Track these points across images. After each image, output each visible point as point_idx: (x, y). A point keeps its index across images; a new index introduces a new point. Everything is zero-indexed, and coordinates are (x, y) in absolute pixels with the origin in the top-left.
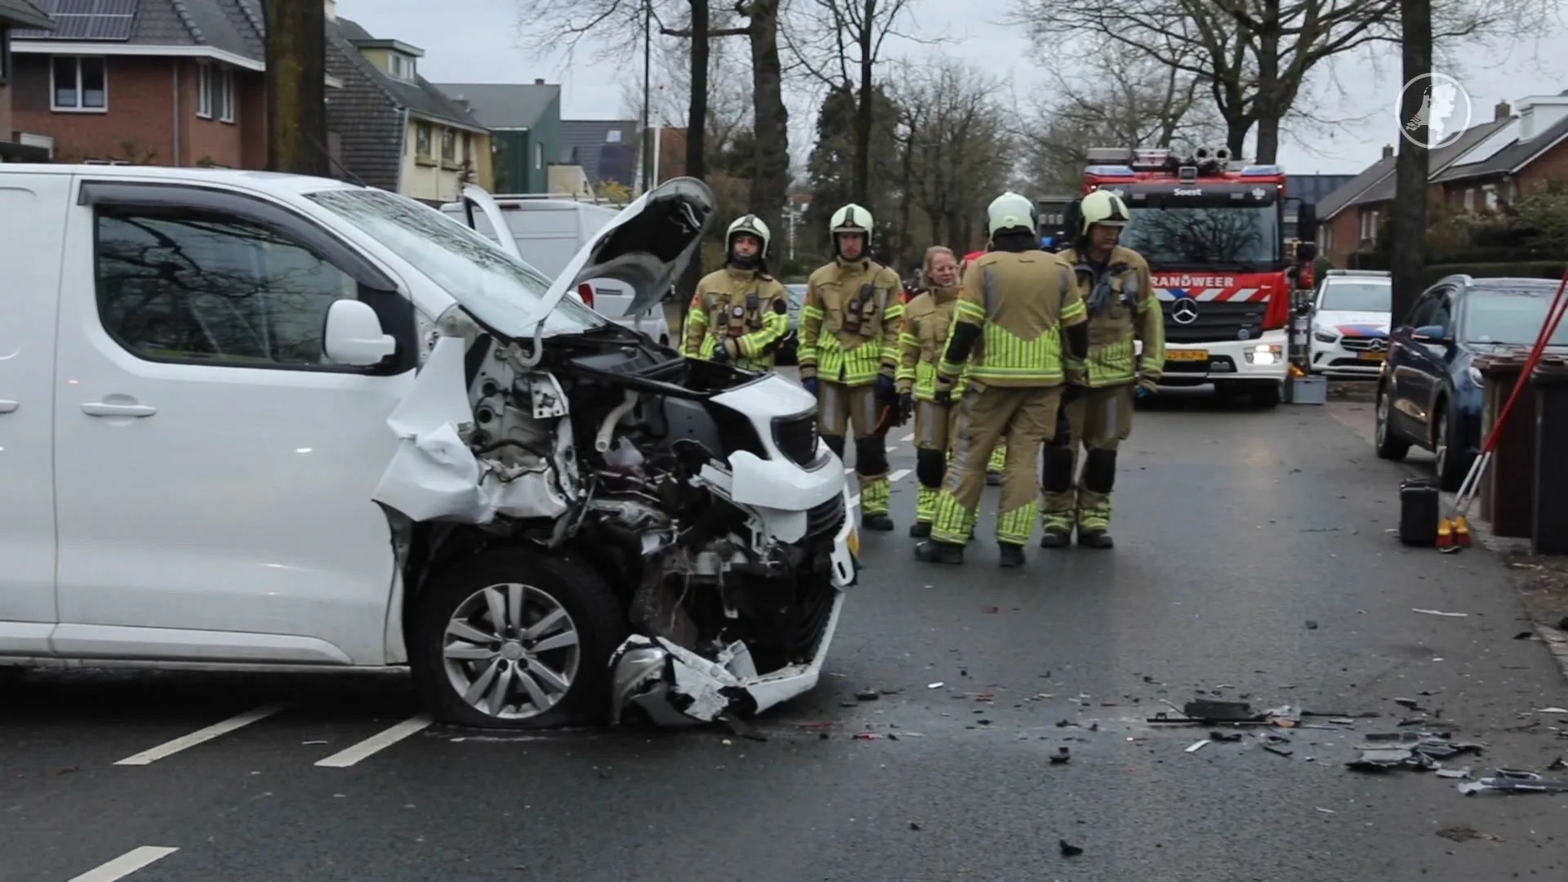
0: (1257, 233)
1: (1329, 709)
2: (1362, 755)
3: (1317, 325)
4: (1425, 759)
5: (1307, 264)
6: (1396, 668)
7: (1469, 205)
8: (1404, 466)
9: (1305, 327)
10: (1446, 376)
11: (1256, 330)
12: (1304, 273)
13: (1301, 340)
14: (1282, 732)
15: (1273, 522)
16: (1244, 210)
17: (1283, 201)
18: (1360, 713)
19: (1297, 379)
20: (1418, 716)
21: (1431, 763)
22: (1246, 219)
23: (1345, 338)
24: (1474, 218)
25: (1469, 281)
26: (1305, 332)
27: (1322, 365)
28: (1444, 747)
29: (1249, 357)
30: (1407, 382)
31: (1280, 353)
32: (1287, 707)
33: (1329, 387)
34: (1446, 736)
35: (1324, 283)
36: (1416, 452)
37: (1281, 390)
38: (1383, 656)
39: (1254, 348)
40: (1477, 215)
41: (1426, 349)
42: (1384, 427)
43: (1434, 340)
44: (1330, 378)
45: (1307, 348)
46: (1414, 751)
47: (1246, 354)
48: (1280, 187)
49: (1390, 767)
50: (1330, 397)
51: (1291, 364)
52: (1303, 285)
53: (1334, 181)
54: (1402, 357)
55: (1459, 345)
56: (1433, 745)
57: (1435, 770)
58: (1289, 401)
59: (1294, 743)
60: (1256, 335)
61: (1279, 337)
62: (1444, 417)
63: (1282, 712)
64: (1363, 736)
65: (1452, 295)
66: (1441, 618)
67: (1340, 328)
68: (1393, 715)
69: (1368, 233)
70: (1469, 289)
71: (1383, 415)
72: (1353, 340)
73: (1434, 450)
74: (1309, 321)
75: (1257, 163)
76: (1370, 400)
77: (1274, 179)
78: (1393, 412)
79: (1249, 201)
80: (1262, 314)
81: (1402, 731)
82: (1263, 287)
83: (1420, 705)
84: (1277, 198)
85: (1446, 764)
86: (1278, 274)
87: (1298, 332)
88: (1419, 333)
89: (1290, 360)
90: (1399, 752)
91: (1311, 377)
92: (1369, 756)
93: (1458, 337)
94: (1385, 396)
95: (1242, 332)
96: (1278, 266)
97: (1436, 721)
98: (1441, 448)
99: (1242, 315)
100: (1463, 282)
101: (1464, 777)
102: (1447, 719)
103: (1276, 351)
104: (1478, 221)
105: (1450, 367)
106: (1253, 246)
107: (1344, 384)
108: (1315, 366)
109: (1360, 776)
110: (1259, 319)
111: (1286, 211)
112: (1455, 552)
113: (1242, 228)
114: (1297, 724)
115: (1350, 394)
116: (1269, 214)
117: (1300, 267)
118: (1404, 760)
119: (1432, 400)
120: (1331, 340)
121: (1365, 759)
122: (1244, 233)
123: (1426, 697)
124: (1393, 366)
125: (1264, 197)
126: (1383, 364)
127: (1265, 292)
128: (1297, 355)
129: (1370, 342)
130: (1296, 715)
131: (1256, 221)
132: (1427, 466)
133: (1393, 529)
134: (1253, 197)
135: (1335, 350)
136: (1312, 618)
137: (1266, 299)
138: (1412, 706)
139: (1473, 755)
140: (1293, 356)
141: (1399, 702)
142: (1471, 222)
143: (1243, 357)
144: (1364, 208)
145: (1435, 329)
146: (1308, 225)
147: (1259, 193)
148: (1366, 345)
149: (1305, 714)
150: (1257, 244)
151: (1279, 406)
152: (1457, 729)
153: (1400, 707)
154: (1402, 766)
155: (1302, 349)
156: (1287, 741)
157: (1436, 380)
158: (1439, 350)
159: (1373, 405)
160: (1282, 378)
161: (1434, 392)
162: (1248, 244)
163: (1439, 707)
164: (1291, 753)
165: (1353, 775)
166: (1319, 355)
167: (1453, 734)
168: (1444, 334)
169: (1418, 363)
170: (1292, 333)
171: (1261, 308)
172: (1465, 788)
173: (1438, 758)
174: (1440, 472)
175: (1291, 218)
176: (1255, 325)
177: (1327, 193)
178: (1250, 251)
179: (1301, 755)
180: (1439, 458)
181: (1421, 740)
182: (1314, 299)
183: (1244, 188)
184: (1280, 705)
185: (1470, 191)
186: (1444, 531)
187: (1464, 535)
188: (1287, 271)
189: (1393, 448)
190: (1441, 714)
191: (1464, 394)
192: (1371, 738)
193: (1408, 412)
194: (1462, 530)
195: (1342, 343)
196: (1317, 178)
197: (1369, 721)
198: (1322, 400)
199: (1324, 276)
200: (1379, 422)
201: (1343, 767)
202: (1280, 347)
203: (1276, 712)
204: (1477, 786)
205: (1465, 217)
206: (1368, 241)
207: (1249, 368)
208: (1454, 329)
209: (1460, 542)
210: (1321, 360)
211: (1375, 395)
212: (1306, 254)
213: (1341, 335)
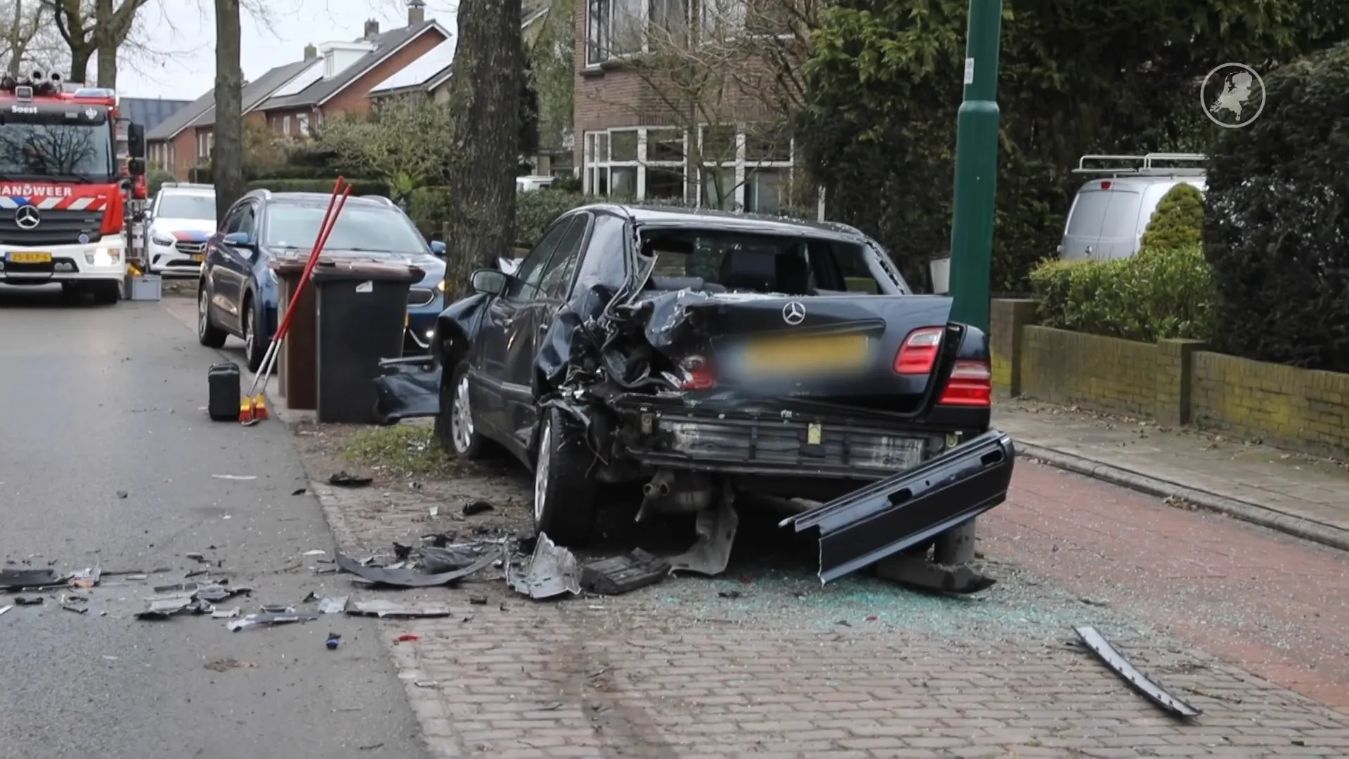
0: (91, 149)
1: (127, 568)
2: (150, 605)
3: (154, 231)
4: (203, 604)
5: (141, 177)
6: (191, 527)
7: (286, 130)
8: (222, 352)
9: (141, 233)
10: (250, 274)
11: (95, 235)
12: (138, 185)
13: (138, 243)
14: (83, 592)
15: (101, 405)
16: (80, 128)
17: (114, 121)
18: (155, 568)
19: (134, 279)
20: (203, 567)
21: (208, 606)
22: (82, 137)
23: (179, 242)
24: (289, 142)
25: (268, 195)
26: (141, 236)
27: (160, 266)
28: (221, 594)
29: (90, 259)
30: (222, 281)
31: (118, 255)
32: (88, 570)
33: (164, 285)
34: (225, 582)
35: (160, 193)
36: (231, 340)
37: (121, 288)
38: (181, 517)
39: (94, 251)
40: (291, 139)
41: (236, 252)
42: (205, 319)
43: (241, 245)
44: (166, 277)
45: (144, 250)
46: (194, 599)
47: (87, 257)
48: (111, 108)
49: (172, 614)
50: (165, 293)
51: (129, 265)
52: (138, 196)
53: (174, 105)
54: (217, 259)
55: (262, 249)
56: (212, 591)
57: (211, 612)
58: (129, 298)
59: (91, 601)
60: (97, 239)
61: (117, 242)
62: (251, 310)
63: (83, 575)
64: (151, 589)
65: (255, 207)
66: (235, 482)
67: (174, 234)
68: (182, 568)
69: (205, 151)
70: (268, 203)
71: (204, 309)
72: (187, 244)
73: (245, 338)
74: (146, 228)
75: (99, 86)
76: (192, 296)
77: (106, 101)
78: (211, 306)
79: (82, 120)
80: (98, 220)
81: (189, 581)
82: (100, 197)
83: (206, 558)
84: (110, 118)
85: (220, 606)
86: (113, 186)
87: (136, 237)
88: (230, 238)
89: (127, 261)
90: (182, 600)
91: (148, 276)
92: (155, 607)
93: (260, 243)
94: (205, 293)
95: (81, 237)
96: (112, 178)
97: (219, 570)
98: (250, 336)
99: (82, 221)
100: (264, 195)
101: (234, 616)
102: (227, 567)
103: (114, 253)
104: (292, 145)
105: (254, 268)
106: (90, 160)
107: (179, 282)
108: (154, 267)
109: (146, 624)
110: (97, 225)
111: (118, 131)
112: (254, 424)
113: (78, 143)
114: (96, 584)
115: (182, 291)
116: (102, 133)
117: (133, 180)
118: (185, 606)
119: (242, 295)
120: (169, 244)
121: (152, 609)
122: (80, 149)
123: (213, 550)
124: (210, 266)
125: (95, 118)
126: (203, 264)
127: (102, 202)
128: (133, 256)
129: (200, 246)
130: (96, 577)
131: (91, 137)
132: (240, 351)
133: (205, 407)
134: (87, 117)
135: (171, 253)
136: (123, 489)
137: (103, 207)
138: (199, 559)
139: (244, 596)
140: (130, 257)
141: (189, 557)
142: (287, 145)
143: (85, 260)
144: (200, 130)
145: (240, 236)
146: (137, 143)
147: (91, 114)
148: (198, 248)
149: (103, 574)
150: (92, 157)
151: (119, 302)
152: (234, 575)
153: (190, 561)
154: (183, 611)
155: (139, 252)
156: (84, 600)
157: (244, 277)
158: (246, 254)
159: (196, 300)
160: (121, 278)
161: (243, 288)
162: (85, 158)
163: (222, 558)
164: (86, 610)
165: (140, 623)
166: (157, 258)
167: (230, 580)
168: (249, 241)
169: (230, 264)
170: (130, 237)
171: (99, 216)
172: (232, 625)
173: (214, 601)
174: (249, 357)
175: (123, 136)
176: (94, 230)
177: (168, 116)
178: (87, 164)
179: (95, 610)
180: (249, 344)
181: (203, 588)
182: (152, 208)
183: (78, 108)
184: (83, 568)
185: (287, 119)
186: (245, 407)
187: (262, 410)
188: (122, 182)
189: (214, 337)
190: (223, 564)
191: (266, 290)
192: (159, 590)
193: (223, 306)
194: (260, 405)
195: (177, 247)
196: (159, 102)
197: (161, 575)
198: (160, 297)
199: (159, 188)
200: (201, 316)
201: (132, 618)
202: (118, 250)
203: (78, 574)
204: (242, 623)
205: (281, 140)
206: (205, 158)
207: (90, 269)
208: (257, 235)
209: (258, 415)
210: (159, 261)
211: (197, 291)
212: (136, 169)
213: (175, 240)
